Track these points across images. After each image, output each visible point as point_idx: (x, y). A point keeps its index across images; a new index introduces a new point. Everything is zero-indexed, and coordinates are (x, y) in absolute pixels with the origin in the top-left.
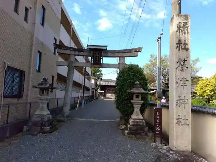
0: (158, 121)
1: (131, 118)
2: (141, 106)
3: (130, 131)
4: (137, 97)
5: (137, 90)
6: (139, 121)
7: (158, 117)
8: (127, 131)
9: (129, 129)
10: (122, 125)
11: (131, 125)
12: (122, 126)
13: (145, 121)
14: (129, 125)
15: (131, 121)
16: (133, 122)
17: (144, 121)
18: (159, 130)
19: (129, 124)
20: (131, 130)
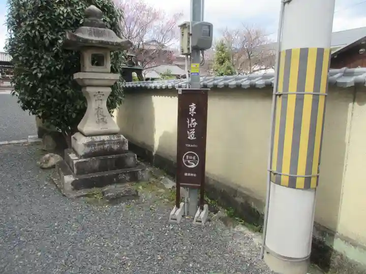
0: (191, 135)
1: (77, 131)
2: (109, 90)
3: (83, 177)
4: (98, 61)
5: (98, 34)
6: (106, 138)
7: (193, 123)
8: (69, 179)
9: (78, 168)
10: (47, 156)
11: (81, 153)
12: (47, 160)
13: (126, 137)
14: (72, 156)
15: (80, 142)
16: (88, 145)
17: (122, 137)
18: (193, 166)
19: (76, 152)
20: (83, 173)
